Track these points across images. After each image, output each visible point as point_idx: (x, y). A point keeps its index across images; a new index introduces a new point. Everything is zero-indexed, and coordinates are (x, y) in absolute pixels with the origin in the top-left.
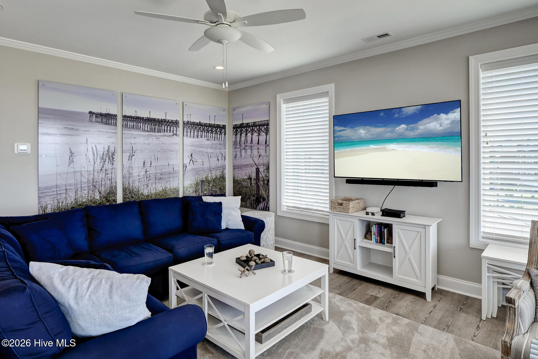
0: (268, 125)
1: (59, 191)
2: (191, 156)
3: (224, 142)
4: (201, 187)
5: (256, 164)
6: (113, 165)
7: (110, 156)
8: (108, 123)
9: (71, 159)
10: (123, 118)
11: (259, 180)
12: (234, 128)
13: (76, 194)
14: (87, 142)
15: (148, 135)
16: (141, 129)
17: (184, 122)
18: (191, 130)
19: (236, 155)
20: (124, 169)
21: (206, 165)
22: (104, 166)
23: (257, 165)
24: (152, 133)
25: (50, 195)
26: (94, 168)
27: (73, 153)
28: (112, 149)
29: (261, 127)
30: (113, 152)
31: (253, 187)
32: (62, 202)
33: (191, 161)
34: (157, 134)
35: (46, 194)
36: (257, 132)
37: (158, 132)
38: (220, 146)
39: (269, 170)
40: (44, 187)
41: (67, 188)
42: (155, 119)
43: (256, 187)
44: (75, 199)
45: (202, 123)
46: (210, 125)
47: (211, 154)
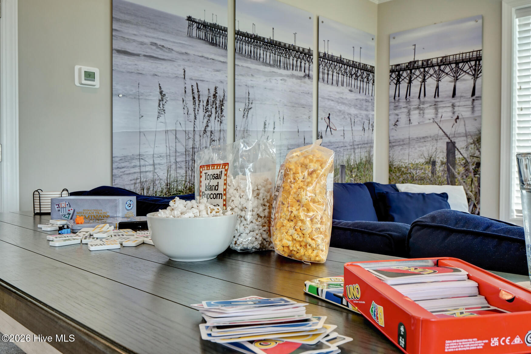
0: (478, 59)
1: (143, 166)
2: (329, 118)
3: (372, 98)
4: (340, 178)
5: (448, 134)
6: (222, 125)
7: (218, 107)
8: (215, 42)
9: (161, 106)
10: (236, 36)
11: (454, 164)
12: (392, 71)
13: (169, 175)
14: (184, 75)
15: (270, 72)
16: (261, 60)
17: (319, 53)
18: (328, 71)
19: (397, 121)
20: (237, 133)
21: (348, 138)
22: (209, 124)
23: (450, 137)
24: (275, 70)
25: (129, 174)
26: (194, 127)
27: (165, 95)
28: (220, 93)
29: (461, 65)
30: (221, 100)
31: (439, 177)
32: (148, 189)
33: (329, 129)
34: (282, 71)
35: (123, 170)
36: (451, 74)
37: (284, 68)
38: (367, 104)
39: (480, 144)
40: (122, 156)
41: (156, 162)
42: (280, 43)
43: (447, 177)
44: (167, 183)
45: (343, 59)
46: (354, 65)
47: (354, 117)
